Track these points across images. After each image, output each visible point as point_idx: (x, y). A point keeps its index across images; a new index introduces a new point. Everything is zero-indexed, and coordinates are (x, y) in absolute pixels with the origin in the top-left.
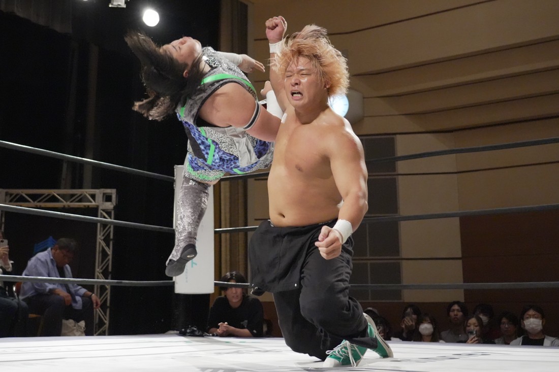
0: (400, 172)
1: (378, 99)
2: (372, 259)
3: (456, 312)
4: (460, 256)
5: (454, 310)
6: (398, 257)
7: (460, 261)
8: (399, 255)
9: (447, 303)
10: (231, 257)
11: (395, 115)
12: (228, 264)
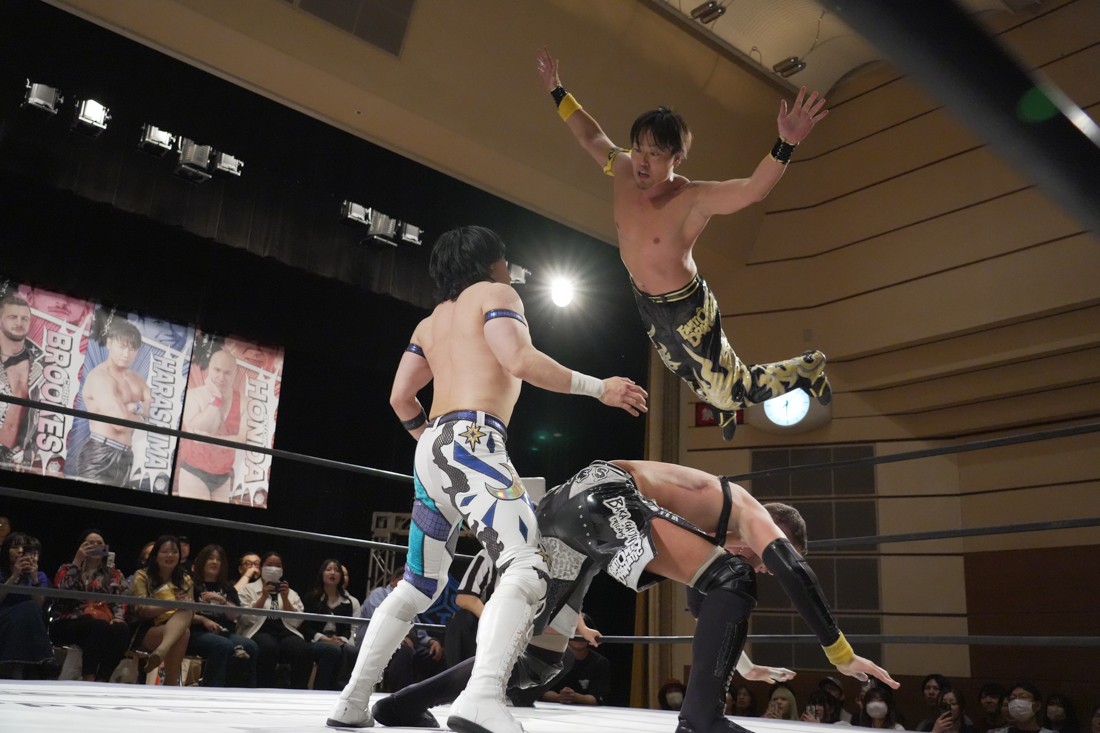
0: (880, 494)
1: (850, 394)
2: (841, 613)
3: (932, 690)
4: (965, 612)
5: (929, 687)
6: (874, 611)
7: (965, 620)
8: (877, 608)
9: (920, 677)
10: (661, 607)
11: (874, 416)
12: (657, 615)
